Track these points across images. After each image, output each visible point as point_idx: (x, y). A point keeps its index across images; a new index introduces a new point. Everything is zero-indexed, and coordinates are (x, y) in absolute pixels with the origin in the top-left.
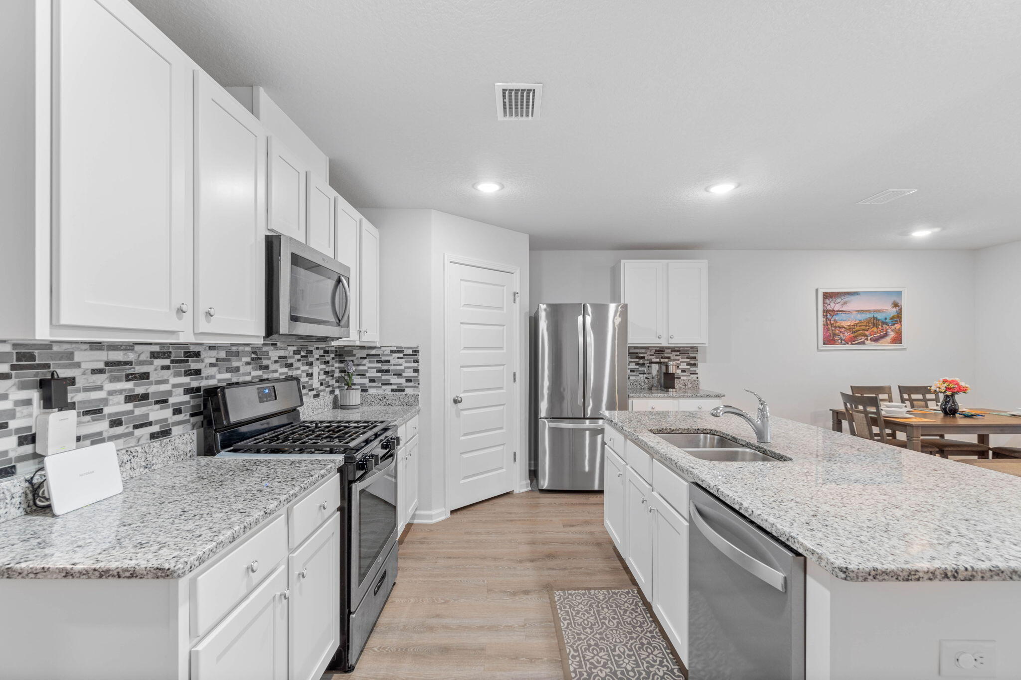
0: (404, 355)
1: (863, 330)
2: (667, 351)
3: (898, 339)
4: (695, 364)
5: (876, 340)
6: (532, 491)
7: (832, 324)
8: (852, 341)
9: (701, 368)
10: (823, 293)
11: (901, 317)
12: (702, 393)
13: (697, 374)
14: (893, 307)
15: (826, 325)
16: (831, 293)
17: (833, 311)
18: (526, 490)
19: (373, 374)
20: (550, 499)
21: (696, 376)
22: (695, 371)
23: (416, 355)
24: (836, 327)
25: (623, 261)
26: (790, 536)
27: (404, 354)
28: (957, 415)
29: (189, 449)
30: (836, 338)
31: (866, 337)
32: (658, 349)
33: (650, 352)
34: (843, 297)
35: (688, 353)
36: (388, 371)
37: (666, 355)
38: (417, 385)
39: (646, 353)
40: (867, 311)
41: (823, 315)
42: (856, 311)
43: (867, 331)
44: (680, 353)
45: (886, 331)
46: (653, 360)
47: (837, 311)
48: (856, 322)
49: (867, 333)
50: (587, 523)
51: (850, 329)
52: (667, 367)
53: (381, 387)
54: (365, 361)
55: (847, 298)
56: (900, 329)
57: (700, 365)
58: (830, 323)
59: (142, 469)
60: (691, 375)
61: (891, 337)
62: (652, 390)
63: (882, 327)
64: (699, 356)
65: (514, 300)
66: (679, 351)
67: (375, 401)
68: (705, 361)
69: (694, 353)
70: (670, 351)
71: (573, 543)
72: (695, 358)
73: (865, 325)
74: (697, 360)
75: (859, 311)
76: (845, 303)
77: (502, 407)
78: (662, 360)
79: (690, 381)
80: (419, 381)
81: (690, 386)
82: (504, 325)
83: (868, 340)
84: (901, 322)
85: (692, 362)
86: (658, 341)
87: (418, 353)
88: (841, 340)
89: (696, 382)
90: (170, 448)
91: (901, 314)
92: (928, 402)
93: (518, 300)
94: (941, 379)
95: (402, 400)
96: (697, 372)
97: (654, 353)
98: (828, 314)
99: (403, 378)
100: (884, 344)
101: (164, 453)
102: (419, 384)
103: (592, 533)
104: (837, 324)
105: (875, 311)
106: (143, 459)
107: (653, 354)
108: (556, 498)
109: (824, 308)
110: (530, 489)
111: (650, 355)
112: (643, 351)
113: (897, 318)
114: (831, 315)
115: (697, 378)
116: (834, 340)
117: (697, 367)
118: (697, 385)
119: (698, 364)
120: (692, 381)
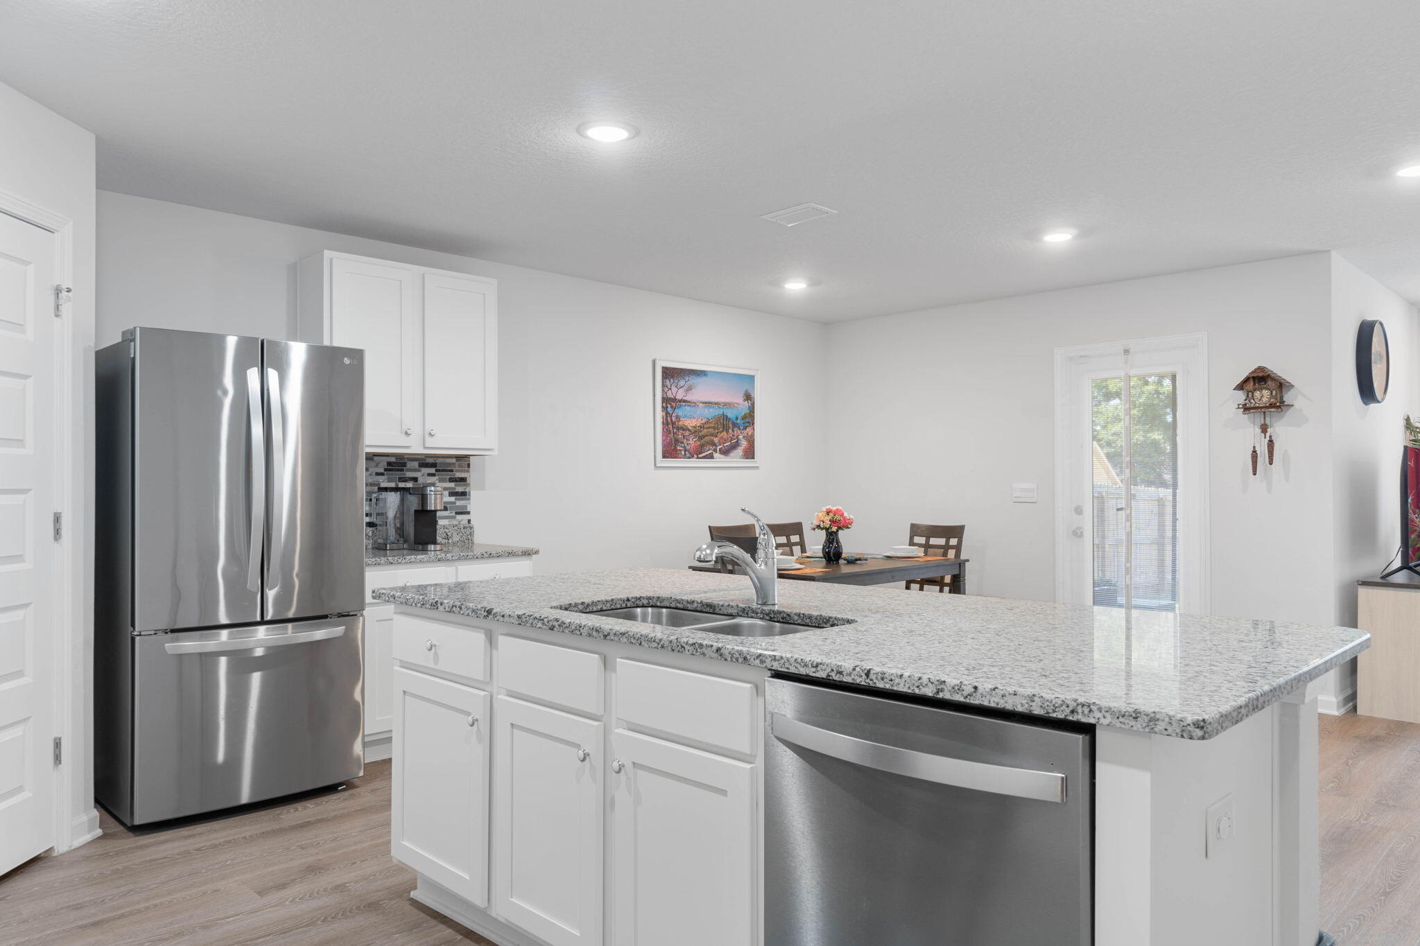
1: (712, 435)
2: (411, 465)
3: (750, 453)
4: (464, 494)
5: (726, 452)
6: (105, 836)
7: (673, 423)
8: (697, 453)
9: (477, 502)
10: (663, 367)
11: (754, 417)
12: (477, 552)
13: (469, 513)
14: (745, 400)
15: (665, 424)
16: (673, 368)
17: (674, 400)
18: (88, 837)
20: (176, 844)
21: (467, 517)
22: (466, 507)
24: (678, 429)
25: (328, 254)
26: (1078, 705)
28: (841, 561)
30: (679, 448)
31: (714, 447)
32: (393, 459)
33: (377, 466)
34: (687, 379)
35: (452, 471)
37: (409, 474)
40: (716, 404)
41: (663, 407)
42: (703, 403)
43: (716, 436)
44: (436, 471)
45: (737, 437)
46: (383, 485)
47: (680, 401)
48: (703, 422)
49: (716, 440)
50: (313, 870)
51: (696, 432)
52: (424, 498)
55: (693, 380)
56: (753, 436)
57: (474, 494)
58: (672, 420)
60: (458, 517)
61: (742, 448)
62: (386, 550)
63: (733, 431)
64: (472, 476)
65: (57, 307)
66: (433, 465)
68: (482, 487)
69: (462, 471)
70: (416, 464)
71: (312, 923)
72: (463, 480)
73: (713, 428)
74: (469, 485)
75: (706, 403)
76: (690, 389)
77: (20, 613)
78: (401, 485)
79: (456, 528)
81: (456, 538)
82: (26, 377)
83: (716, 452)
84: (753, 424)
85: (460, 489)
86: (404, 441)
88: (685, 451)
89: (468, 531)
91: (754, 413)
92: (793, 547)
93: (66, 308)
94: (824, 509)
96: (468, 510)
97: (385, 470)
98: (669, 406)
100: (736, 458)
103: (340, 888)
104: (680, 423)
105: (725, 404)
107: (382, 470)
108: (190, 836)
109: (663, 395)
110: (99, 832)
111: (377, 474)
113: (749, 418)
114: (672, 407)
115: (469, 521)
116: (675, 449)
117: (469, 499)
118: (469, 536)
119: (469, 492)
120: (462, 530)
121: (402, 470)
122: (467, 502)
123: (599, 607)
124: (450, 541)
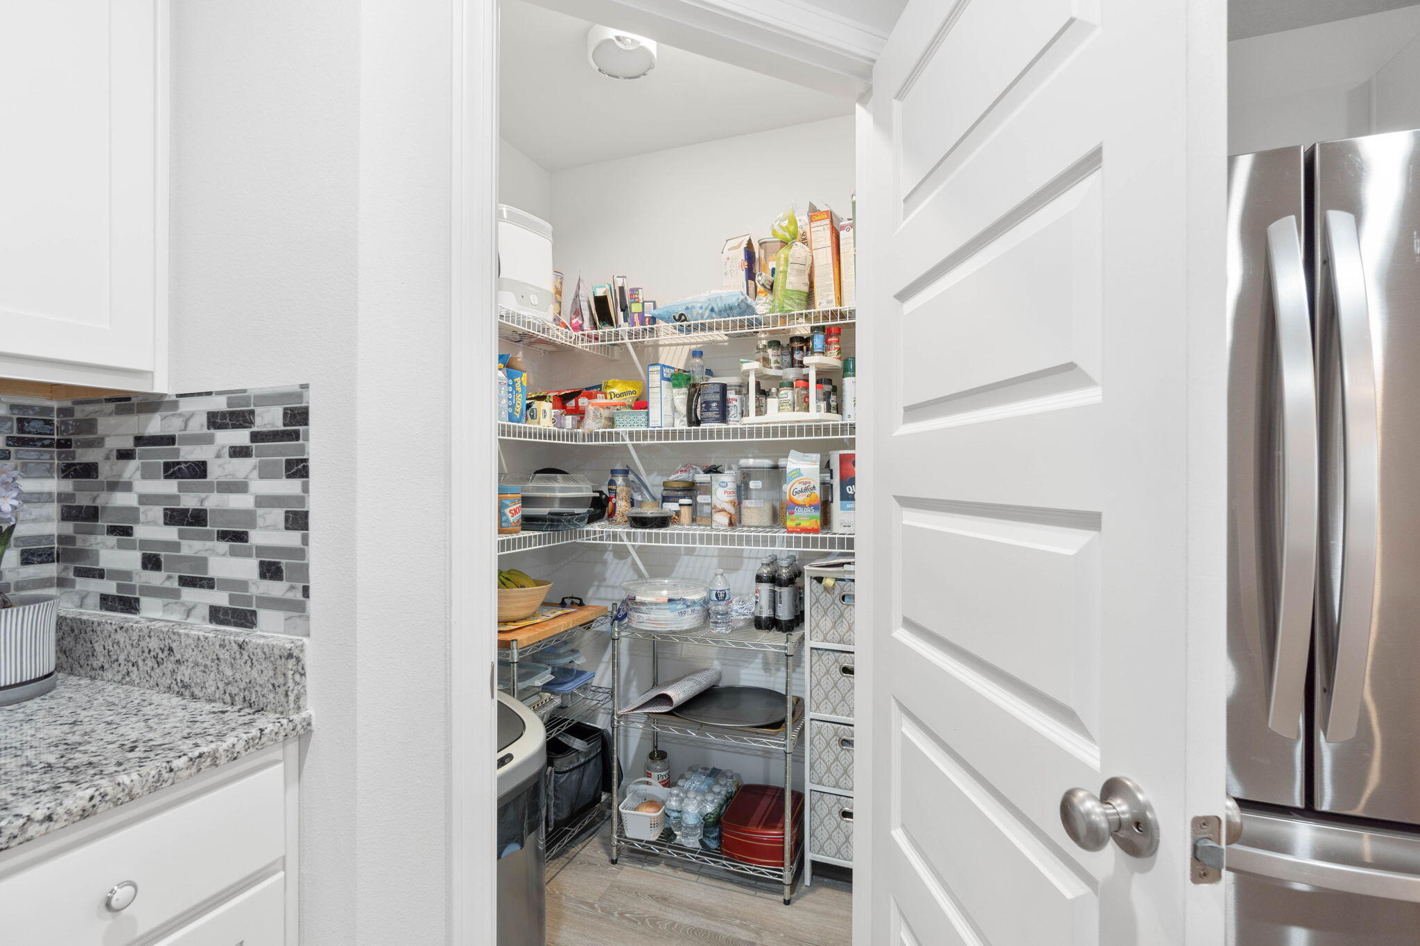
0: (255, 437)
19: (152, 529)
23: (295, 436)
27: (255, 429)
36: (197, 518)
38: (299, 596)
53: (174, 594)
54: (131, 469)
67: (140, 663)
80: (307, 579)
87: (305, 422)
95: (229, 672)
99: (248, 555)
102: (306, 591)
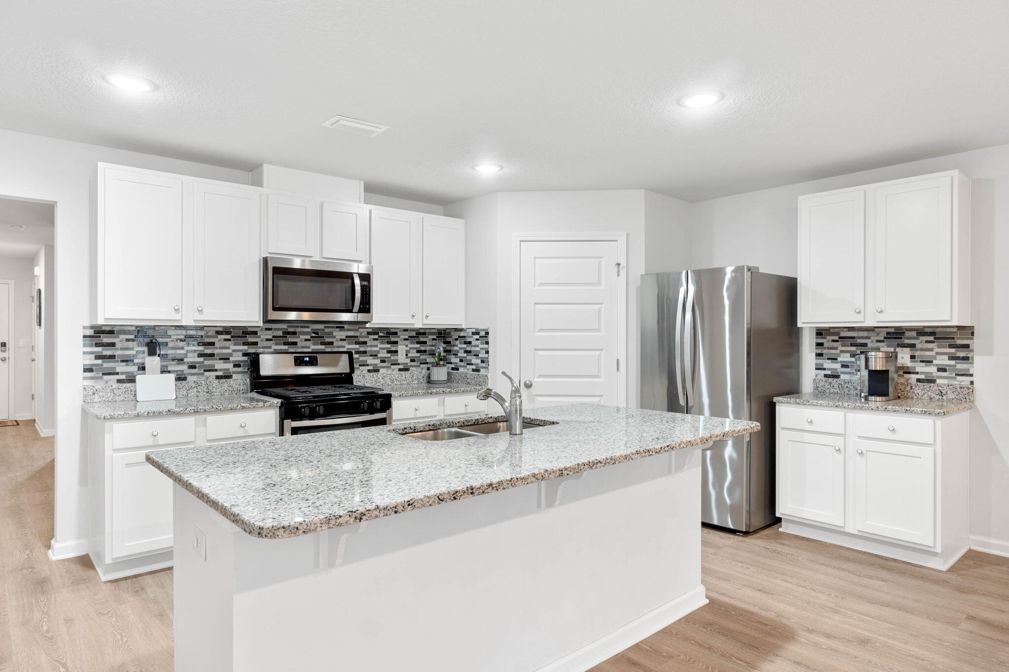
0: (480, 337)
2: (908, 334)
4: (966, 359)
9: (980, 365)
13: (971, 375)
19: (461, 354)
21: (969, 379)
22: (968, 370)
23: (487, 337)
25: (799, 198)
29: (242, 388)
32: (893, 330)
33: (877, 335)
35: (953, 338)
36: (470, 352)
37: (907, 341)
39: (868, 338)
44: (935, 338)
53: (466, 366)
54: (458, 342)
57: (977, 359)
59: (204, 393)
60: (959, 378)
64: (976, 343)
67: (460, 379)
68: (989, 352)
69: (965, 339)
70: (914, 334)
72: (966, 346)
74: (972, 351)
79: (953, 387)
80: (488, 362)
85: (961, 354)
86: (856, 318)
89: (967, 391)
90: (226, 385)
95: (476, 380)
96: (971, 372)
99: (479, 358)
101: (221, 387)
102: (488, 365)
106: (206, 388)
107: (882, 338)
112: (865, 334)
115: (972, 383)
117: (972, 363)
118: (967, 396)
119: (973, 357)
120: (959, 389)
121: (901, 338)
122: (969, 365)
123: (538, 423)
124: (945, 397)
